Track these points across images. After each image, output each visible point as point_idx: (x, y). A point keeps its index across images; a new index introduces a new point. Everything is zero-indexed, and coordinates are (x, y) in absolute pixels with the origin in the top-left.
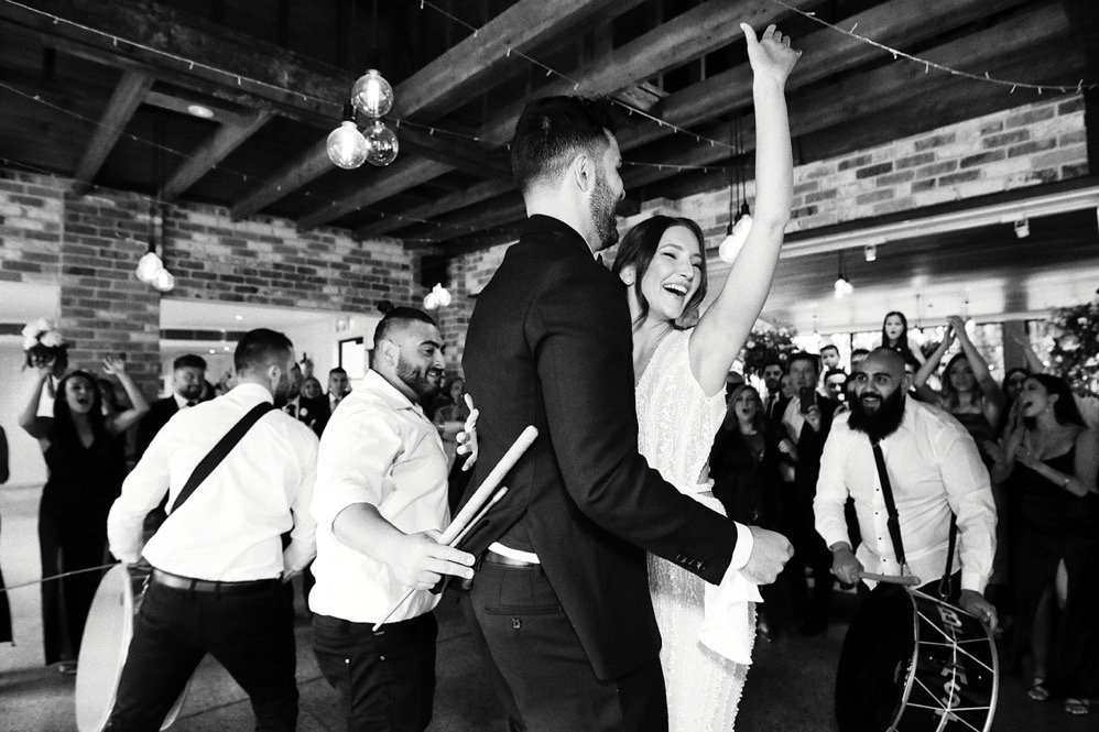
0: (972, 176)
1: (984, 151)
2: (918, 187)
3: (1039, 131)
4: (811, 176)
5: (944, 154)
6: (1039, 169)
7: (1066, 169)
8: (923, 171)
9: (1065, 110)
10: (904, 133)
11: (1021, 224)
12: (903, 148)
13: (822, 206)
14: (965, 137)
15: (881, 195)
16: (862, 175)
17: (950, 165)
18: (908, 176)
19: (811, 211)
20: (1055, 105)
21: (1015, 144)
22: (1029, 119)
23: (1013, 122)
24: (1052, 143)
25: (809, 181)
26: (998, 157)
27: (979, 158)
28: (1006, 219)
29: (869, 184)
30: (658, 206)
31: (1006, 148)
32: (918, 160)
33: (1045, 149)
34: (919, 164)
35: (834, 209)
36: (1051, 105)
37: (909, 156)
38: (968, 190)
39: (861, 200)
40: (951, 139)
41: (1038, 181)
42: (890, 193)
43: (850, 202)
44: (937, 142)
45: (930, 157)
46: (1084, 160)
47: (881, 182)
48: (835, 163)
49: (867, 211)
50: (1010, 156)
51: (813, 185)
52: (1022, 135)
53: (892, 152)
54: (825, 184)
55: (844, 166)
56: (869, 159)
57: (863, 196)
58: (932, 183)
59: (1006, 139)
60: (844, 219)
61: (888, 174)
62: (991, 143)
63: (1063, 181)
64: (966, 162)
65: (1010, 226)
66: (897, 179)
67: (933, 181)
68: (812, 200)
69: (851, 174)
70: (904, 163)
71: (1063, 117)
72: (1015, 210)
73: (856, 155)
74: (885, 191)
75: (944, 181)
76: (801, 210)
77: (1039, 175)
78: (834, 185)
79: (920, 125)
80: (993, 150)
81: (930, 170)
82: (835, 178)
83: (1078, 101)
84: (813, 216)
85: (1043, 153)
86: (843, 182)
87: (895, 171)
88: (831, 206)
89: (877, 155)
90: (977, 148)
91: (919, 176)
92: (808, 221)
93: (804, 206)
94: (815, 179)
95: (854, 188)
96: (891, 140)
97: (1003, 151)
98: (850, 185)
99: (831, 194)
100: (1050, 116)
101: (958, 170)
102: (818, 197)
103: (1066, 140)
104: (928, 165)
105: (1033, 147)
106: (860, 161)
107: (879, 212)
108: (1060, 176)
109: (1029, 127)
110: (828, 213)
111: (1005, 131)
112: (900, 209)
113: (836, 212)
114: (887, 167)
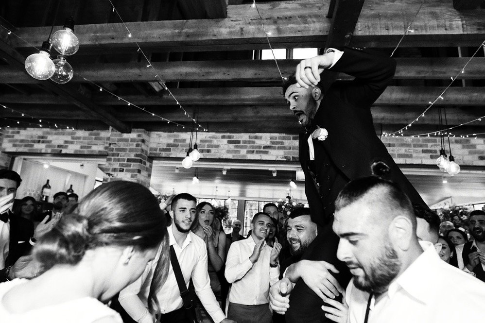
0: (266, 153)
1: (270, 145)
2: (248, 152)
3: (287, 143)
4: (210, 137)
5: (258, 142)
6: (286, 156)
7: (293, 157)
8: (250, 147)
9: (294, 139)
10: (246, 131)
11: (274, 172)
12: (245, 137)
13: (213, 150)
14: (265, 139)
15: (236, 152)
16: (229, 142)
17: (260, 147)
18: (246, 147)
19: (208, 151)
20: (292, 136)
21: (280, 145)
22: (284, 138)
23: (280, 138)
24: (290, 148)
25: (209, 139)
26: (274, 148)
27: (268, 147)
28: (270, 169)
29: (232, 146)
30: (141, 132)
31: (277, 146)
32: (249, 142)
33: (288, 149)
34: (250, 144)
35: (218, 152)
36: (291, 136)
37: (247, 140)
38: (265, 157)
39: (228, 152)
40: (261, 138)
41: (285, 160)
42: (239, 152)
43: (224, 151)
44: (256, 138)
45: (253, 142)
46: (298, 156)
47: (236, 147)
48: (220, 135)
49: (230, 156)
50: (278, 149)
51: (211, 141)
52: (282, 143)
53: (241, 137)
54: (215, 142)
55: (223, 137)
56: (233, 137)
57: (229, 150)
58: (253, 152)
59: (277, 143)
60: (221, 158)
61: (238, 145)
62: (273, 143)
63: (292, 161)
64: (265, 147)
65: (271, 172)
66: (242, 147)
67: (254, 151)
68: (210, 147)
69: (225, 141)
70: (245, 142)
71: (294, 141)
72: (274, 167)
73: (228, 134)
74: (238, 151)
75: (258, 152)
76: (205, 150)
77: (286, 157)
78: (219, 143)
79: (252, 130)
80: (273, 145)
81: (253, 147)
82: (219, 141)
83: (298, 137)
84: (209, 153)
85: (287, 151)
86: (222, 143)
87: (241, 144)
88: (217, 151)
89: (236, 136)
90: (268, 143)
91: (249, 148)
92: (207, 155)
93: (206, 148)
94: (212, 139)
95: (226, 146)
96: (241, 133)
97: (276, 147)
98: (225, 145)
99: (217, 146)
100: (290, 139)
101: (262, 150)
102: (212, 146)
103: (294, 148)
104: (253, 145)
105: (284, 148)
106: (229, 137)
107: (234, 158)
108: (291, 160)
109: (284, 141)
110: (215, 154)
111: (277, 140)
112: (242, 158)
113: (218, 154)
114: (239, 142)
